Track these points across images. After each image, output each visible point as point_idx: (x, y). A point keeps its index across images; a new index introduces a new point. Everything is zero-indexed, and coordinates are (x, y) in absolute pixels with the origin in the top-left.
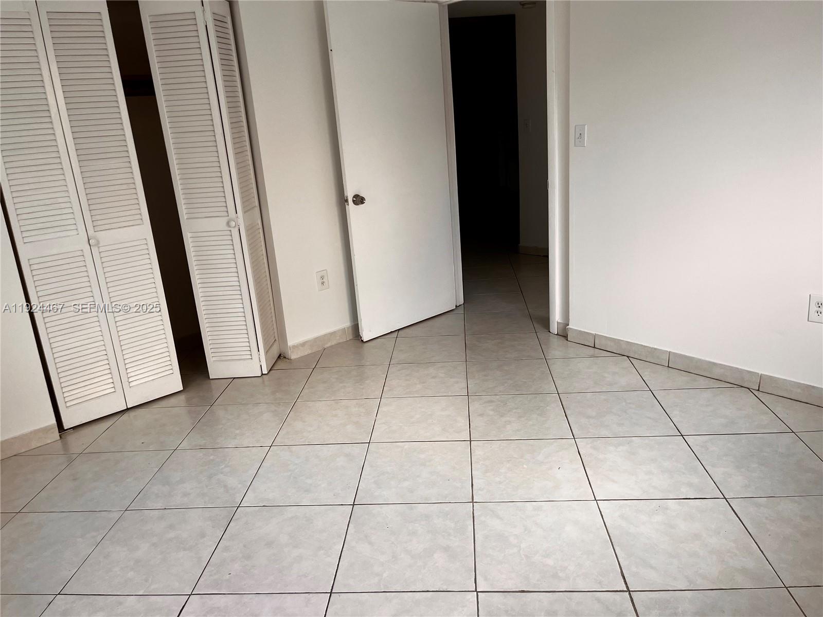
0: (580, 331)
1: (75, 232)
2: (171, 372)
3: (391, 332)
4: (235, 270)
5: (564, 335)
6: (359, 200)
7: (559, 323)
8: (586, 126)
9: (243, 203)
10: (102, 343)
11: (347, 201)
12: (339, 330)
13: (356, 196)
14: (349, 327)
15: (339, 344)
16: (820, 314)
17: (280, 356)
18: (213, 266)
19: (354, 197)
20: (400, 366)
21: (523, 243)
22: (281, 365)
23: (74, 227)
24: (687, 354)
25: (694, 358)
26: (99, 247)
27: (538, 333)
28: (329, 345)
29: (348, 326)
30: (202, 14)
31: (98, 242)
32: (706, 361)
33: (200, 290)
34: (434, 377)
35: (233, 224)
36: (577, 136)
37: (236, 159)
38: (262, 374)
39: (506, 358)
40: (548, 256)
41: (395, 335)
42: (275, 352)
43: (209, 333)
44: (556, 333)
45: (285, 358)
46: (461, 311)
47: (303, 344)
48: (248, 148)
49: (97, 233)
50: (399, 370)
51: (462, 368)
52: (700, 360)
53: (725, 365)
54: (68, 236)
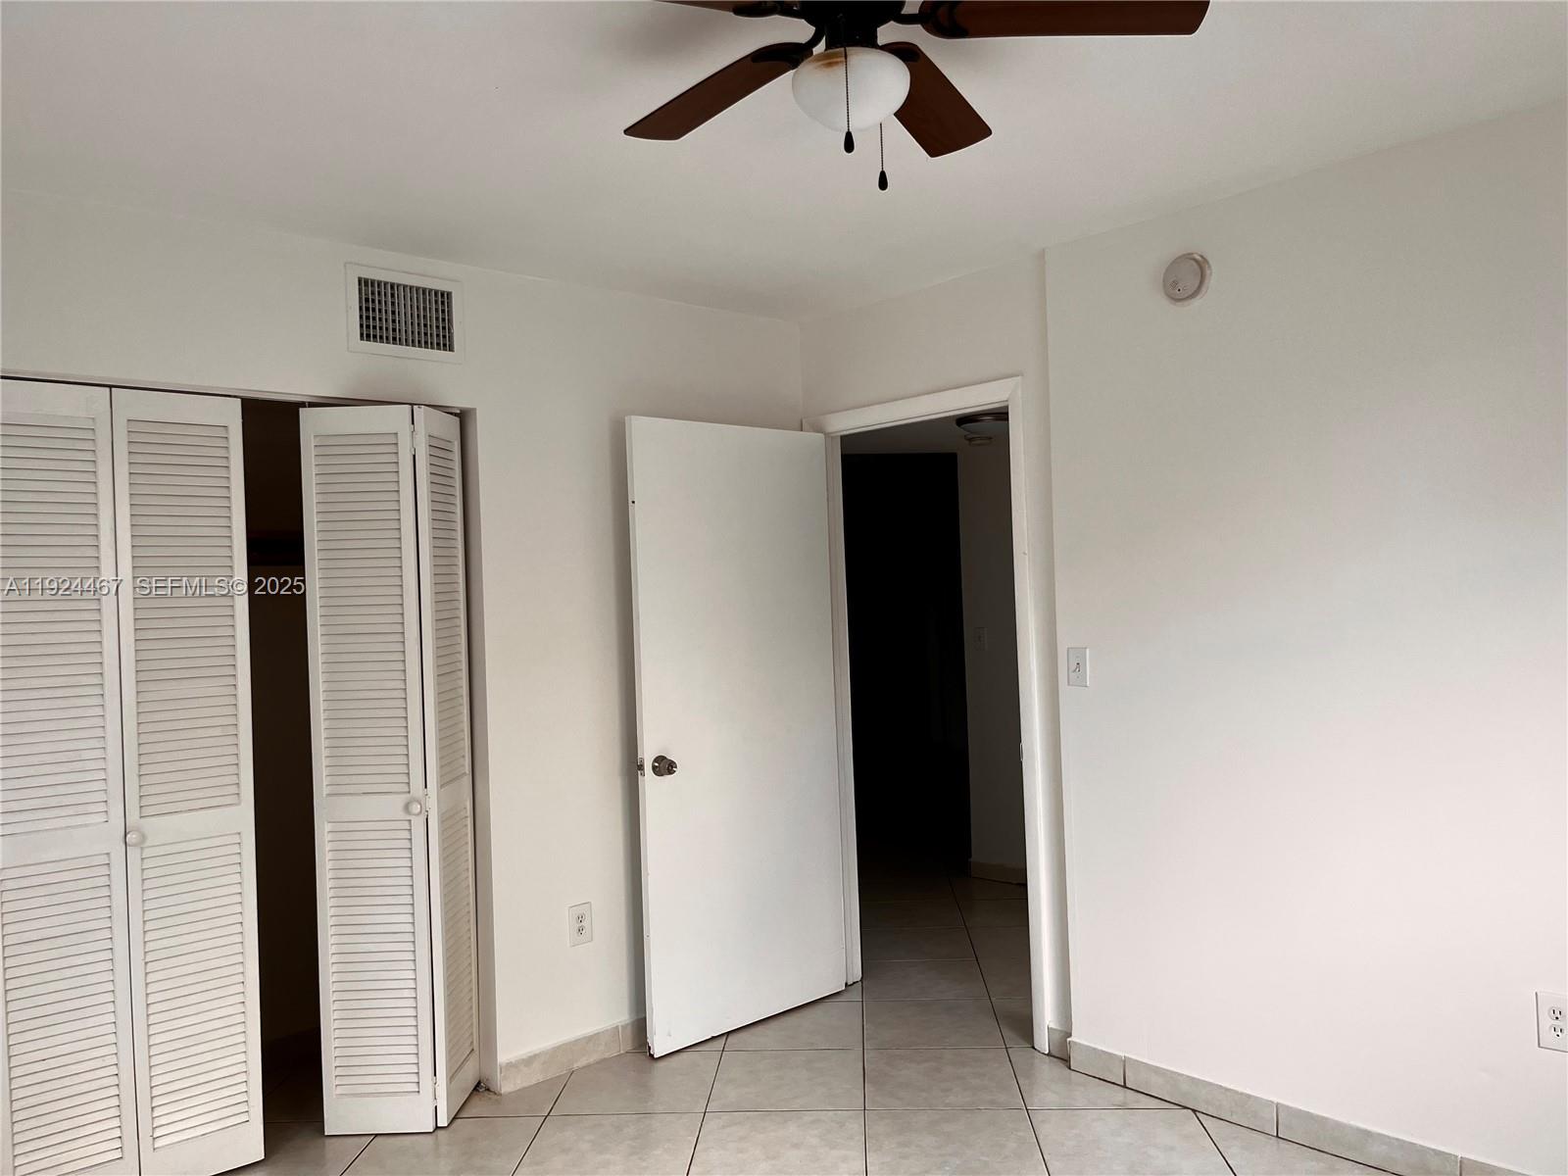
0: (1094, 1049)
1: (102, 818)
2: (244, 1118)
3: (713, 1038)
4: (408, 900)
5: (1062, 1056)
6: (665, 766)
7: (1052, 1028)
8: (1088, 650)
9: (442, 767)
10: (113, 1049)
11: (641, 767)
12: (607, 1030)
13: (660, 759)
14: (627, 1025)
15: (602, 1063)
16: (1559, 1033)
17: (477, 1087)
18: (367, 892)
19: (656, 760)
20: (726, 1117)
21: (977, 856)
22: (478, 1107)
23: (102, 807)
24: (1312, 1111)
25: (1327, 1119)
26: (142, 849)
27: (1010, 1051)
28: (582, 1062)
29: (623, 1024)
30: (409, 438)
31: (144, 838)
32: (1351, 1127)
33: (333, 940)
34: (796, 1146)
35: (416, 808)
36: (1073, 666)
37: (439, 684)
38: (437, 1128)
39: (947, 1105)
40: (1025, 885)
41: (719, 1044)
42: (468, 1077)
43: (338, 1033)
44: (1047, 1052)
45: (488, 1090)
46: (855, 995)
47: (529, 1061)
48: (464, 666)
49: (143, 820)
50: (724, 1127)
51: (855, 1126)
52: (1338, 1125)
53: (1389, 1137)
54: (86, 825)
